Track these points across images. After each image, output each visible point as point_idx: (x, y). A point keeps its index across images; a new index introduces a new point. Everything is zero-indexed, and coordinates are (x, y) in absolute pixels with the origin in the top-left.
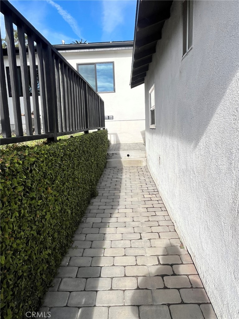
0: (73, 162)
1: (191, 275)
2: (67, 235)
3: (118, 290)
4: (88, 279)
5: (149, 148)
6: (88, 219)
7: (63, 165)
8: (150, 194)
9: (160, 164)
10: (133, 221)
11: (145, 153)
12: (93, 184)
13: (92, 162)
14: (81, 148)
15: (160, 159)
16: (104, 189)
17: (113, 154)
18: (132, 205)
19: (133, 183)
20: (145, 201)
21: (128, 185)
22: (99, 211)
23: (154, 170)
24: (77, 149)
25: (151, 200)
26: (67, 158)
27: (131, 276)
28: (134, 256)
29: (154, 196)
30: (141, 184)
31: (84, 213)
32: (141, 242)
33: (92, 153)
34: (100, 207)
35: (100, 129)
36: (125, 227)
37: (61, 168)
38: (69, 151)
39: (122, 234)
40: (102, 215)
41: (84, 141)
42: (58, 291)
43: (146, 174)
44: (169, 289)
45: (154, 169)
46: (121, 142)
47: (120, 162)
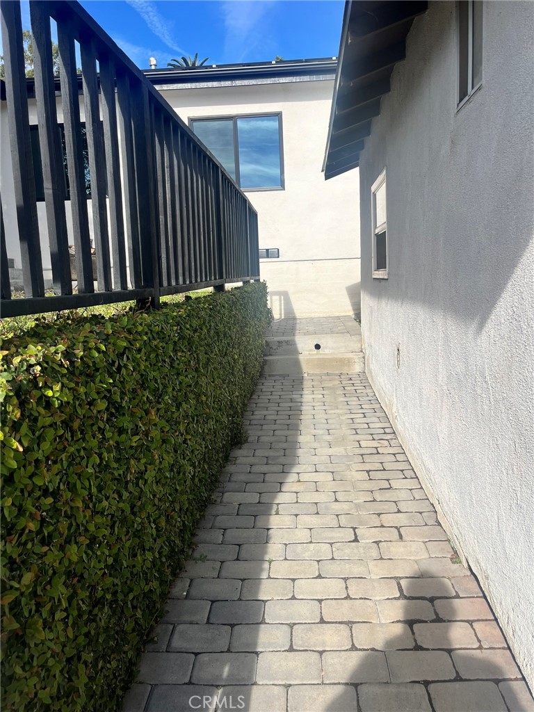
0: (195, 356)
1: (478, 620)
2: (182, 528)
3: (307, 650)
4: (236, 627)
5: (370, 328)
6: (226, 495)
7: (178, 362)
8: (374, 440)
9: (398, 365)
10: (336, 500)
11: (361, 341)
12: (236, 413)
13: (234, 359)
14: (213, 324)
15: (398, 354)
16: (262, 425)
17: (279, 342)
18: (331, 465)
19: (333, 412)
20: (362, 455)
21: (321, 416)
22: (252, 477)
23: (384, 381)
24: (204, 328)
25: (378, 453)
26: (183, 346)
27: (336, 623)
28: (342, 578)
29: (386, 443)
30: (353, 416)
31: (217, 480)
32: (357, 548)
33: (234, 338)
34: (255, 469)
35: (249, 281)
36: (317, 513)
37: (173, 367)
38: (188, 329)
39: (310, 529)
40: (260, 487)
41: (218, 308)
42: (167, 651)
43: (364, 391)
44: (428, 650)
45: (382, 381)
46: (298, 315)
47: (297, 364)
